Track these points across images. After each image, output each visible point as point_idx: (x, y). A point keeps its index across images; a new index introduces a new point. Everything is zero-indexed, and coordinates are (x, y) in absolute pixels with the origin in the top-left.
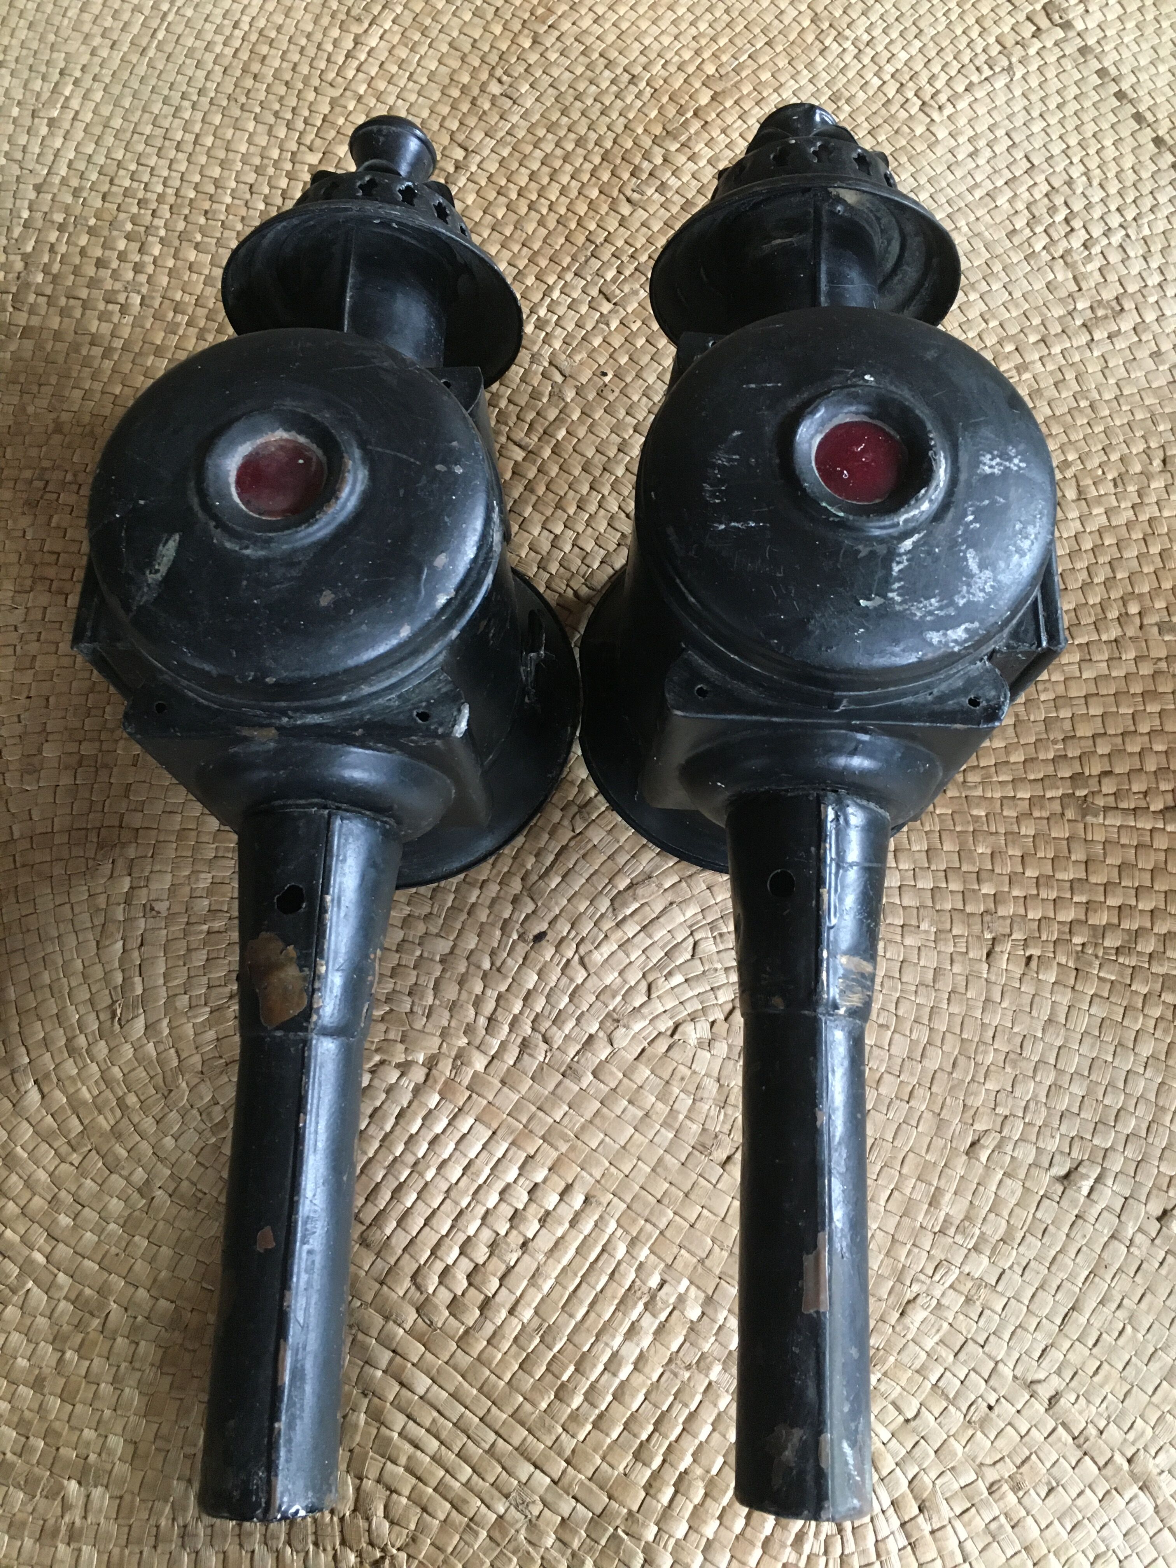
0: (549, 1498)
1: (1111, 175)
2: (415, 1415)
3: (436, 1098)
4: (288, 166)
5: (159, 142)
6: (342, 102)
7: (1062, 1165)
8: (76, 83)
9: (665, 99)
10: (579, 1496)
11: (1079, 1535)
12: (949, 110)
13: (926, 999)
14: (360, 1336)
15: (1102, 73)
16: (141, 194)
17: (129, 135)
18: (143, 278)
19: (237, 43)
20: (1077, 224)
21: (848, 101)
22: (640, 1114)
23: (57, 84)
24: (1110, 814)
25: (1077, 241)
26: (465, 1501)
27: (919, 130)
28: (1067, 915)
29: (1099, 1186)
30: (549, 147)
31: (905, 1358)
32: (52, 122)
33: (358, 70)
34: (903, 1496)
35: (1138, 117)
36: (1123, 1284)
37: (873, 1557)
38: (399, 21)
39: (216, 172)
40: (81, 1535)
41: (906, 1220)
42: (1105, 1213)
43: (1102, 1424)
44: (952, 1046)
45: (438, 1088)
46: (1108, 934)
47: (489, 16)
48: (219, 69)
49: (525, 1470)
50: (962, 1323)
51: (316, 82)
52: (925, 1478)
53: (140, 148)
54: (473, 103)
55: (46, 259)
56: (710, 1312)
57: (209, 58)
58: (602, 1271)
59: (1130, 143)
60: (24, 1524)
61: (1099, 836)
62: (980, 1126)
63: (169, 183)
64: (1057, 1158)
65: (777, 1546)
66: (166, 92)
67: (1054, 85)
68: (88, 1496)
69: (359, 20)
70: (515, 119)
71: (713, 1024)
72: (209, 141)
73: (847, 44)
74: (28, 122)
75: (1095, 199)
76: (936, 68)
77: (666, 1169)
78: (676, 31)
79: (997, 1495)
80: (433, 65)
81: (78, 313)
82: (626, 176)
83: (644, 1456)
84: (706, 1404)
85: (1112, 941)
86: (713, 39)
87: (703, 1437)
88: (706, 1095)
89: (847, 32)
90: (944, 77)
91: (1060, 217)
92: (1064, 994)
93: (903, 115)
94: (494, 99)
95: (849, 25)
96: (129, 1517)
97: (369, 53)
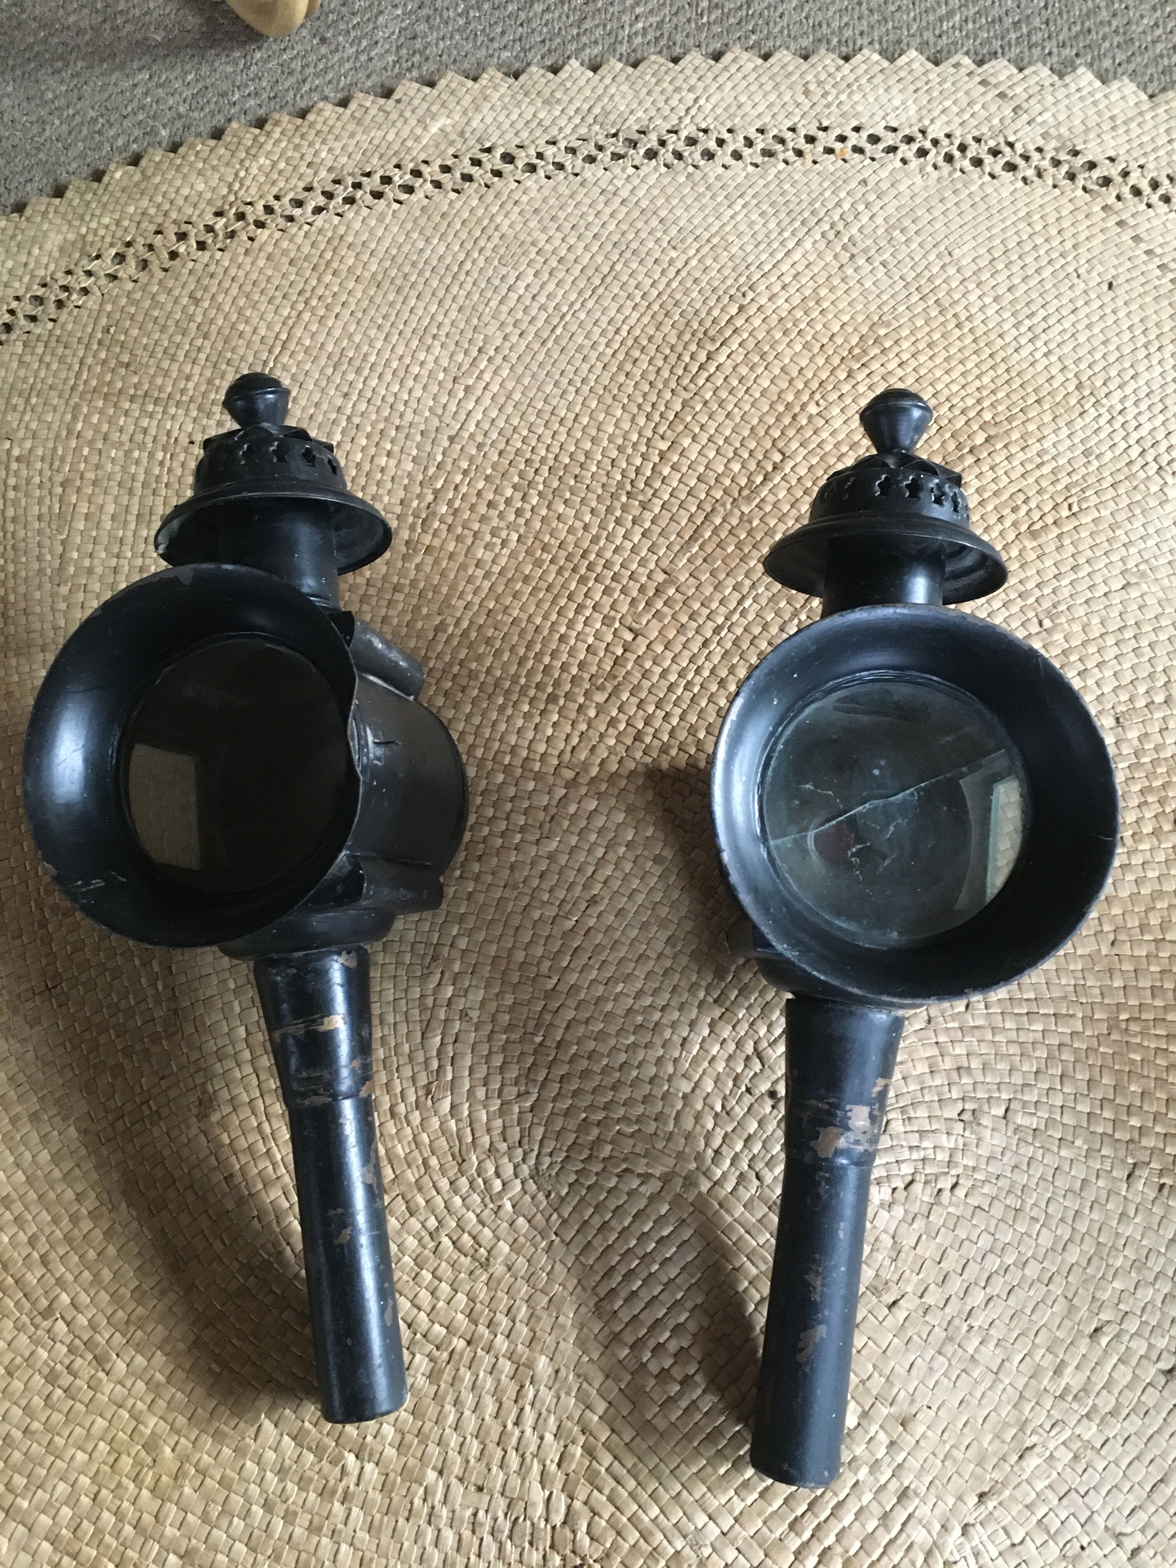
0: (718, 1545)
2: (621, 1456)
3: (667, 1207)
4: (643, 449)
5: (547, 416)
6: (691, 403)
7: (1167, 1362)
8: (490, 360)
9: (948, 435)
10: (742, 1549)
13: (1072, 1204)
14: (585, 1385)
16: (528, 455)
17: (525, 407)
18: (521, 521)
19: (616, 346)
21: (1098, 457)
23: (475, 359)
26: (651, 1533)
27: (1154, 488)
31: (1018, 1494)
32: (467, 389)
33: (707, 380)
38: (745, 345)
39: (588, 445)
40: (353, 1497)
41: (1033, 1382)
44: (1089, 1247)
45: (669, 1199)
47: (816, 350)
48: (600, 365)
49: (701, 1519)
50: (1068, 1474)
51: (673, 385)
53: (532, 418)
54: (794, 417)
55: (450, 496)
56: (864, 1423)
57: (594, 355)
62: (1104, 1316)
63: (552, 449)
64: (1165, 1354)
66: (557, 377)
68: (362, 1468)
69: (713, 340)
70: (825, 435)
71: (894, 1190)
72: (585, 420)
73: (1102, 410)
74: (450, 385)
78: (963, 382)
80: (766, 383)
81: (469, 541)
83: (798, 1527)
84: (852, 1497)
86: (993, 392)
87: (846, 1522)
88: (882, 1247)
89: (1104, 401)
93: (1142, 475)
94: (810, 417)
95: (1107, 395)
96: (391, 1491)
97: (717, 368)
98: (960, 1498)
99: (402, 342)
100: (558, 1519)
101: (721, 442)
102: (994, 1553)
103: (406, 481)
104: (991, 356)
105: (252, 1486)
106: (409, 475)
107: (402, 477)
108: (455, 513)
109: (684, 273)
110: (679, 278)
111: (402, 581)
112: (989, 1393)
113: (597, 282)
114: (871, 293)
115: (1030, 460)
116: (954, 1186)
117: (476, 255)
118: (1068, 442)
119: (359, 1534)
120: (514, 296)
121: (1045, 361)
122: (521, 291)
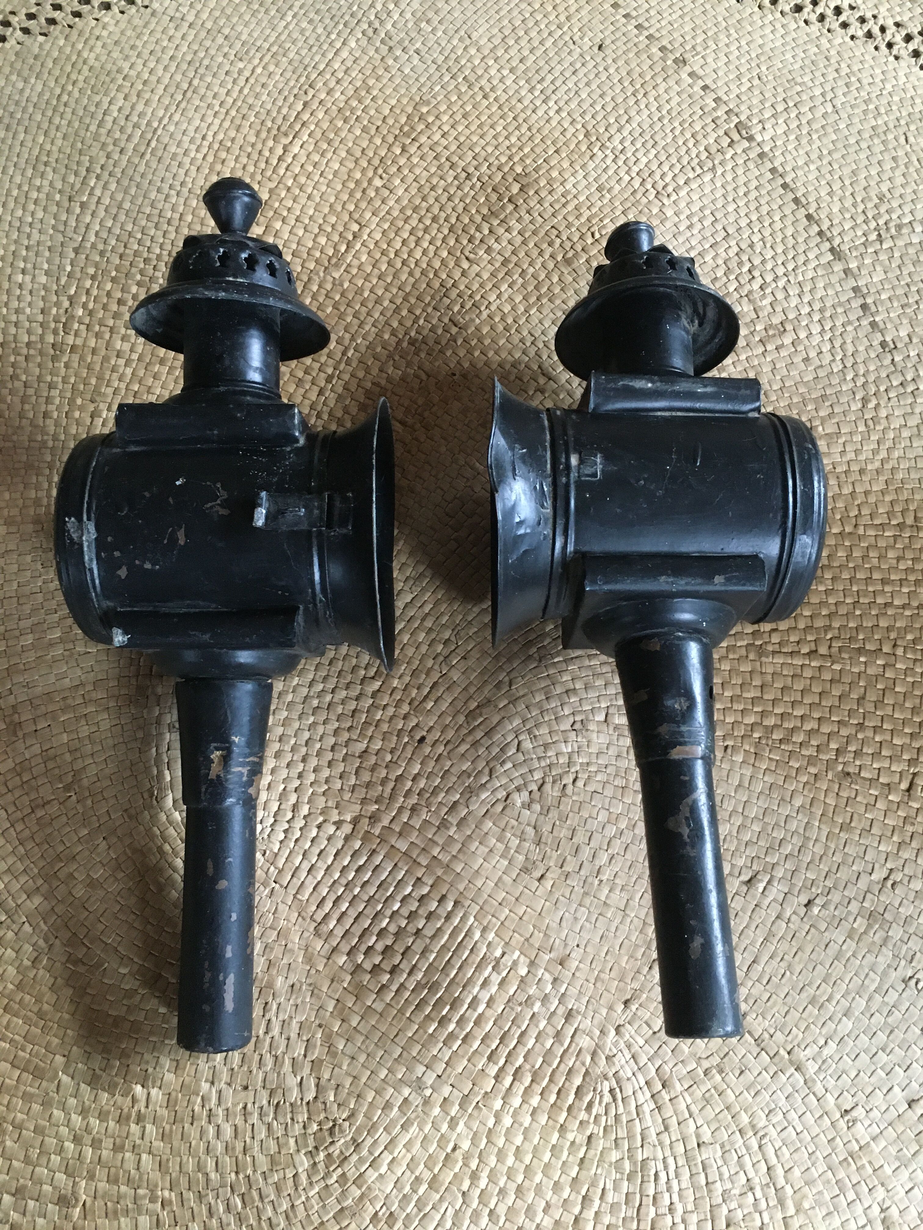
0: (436, 1086)
1: (778, 240)
2: (351, 1039)
3: (359, 843)
5: (156, 219)
6: (277, 191)
7: (746, 874)
8: (98, 177)
9: (489, 190)
10: (454, 1084)
11: (759, 1099)
12: (674, 197)
14: (316, 991)
15: (773, 170)
16: (145, 255)
17: (135, 215)
19: (205, 150)
20: (756, 273)
21: (609, 191)
22: (487, 850)
23: (85, 178)
24: (776, 655)
25: (756, 285)
26: (384, 1090)
27: (655, 211)
28: (750, 720)
29: (769, 887)
30: (414, 222)
32: (83, 205)
33: (287, 169)
34: (653, 1078)
35: (796, 201)
36: (784, 946)
37: (635, 1116)
38: (313, 135)
40: (145, 1117)
42: (773, 904)
43: (772, 1031)
45: (360, 836)
46: (775, 731)
47: (373, 132)
48: (194, 168)
49: (420, 1070)
52: (666, 1068)
53: (144, 223)
54: (364, 191)
55: (84, 299)
56: (533, 970)
57: (187, 160)
58: (465, 948)
59: (791, 218)
60: (109, 1112)
61: (770, 670)
63: (165, 247)
64: (744, 870)
65: (576, 1111)
66: (159, 184)
67: (742, 180)
68: (149, 1094)
69: (286, 135)
70: (391, 203)
71: (531, 792)
72: (189, 218)
73: (608, 152)
74: (66, 204)
75: (768, 257)
76: (666, 168)
77: (503, 883)
78: (496, 143)
79: (709, 1076)
80: (336, 166)
81: (107, 336)
82: (465, 242)
83: (494, 1058)
84: (531, 1026)
85: (777, 735)
86: (520, 149)
87: (530, 1046)
88: (527, 837)
89: (608, 144)
90: (670, 175)
91: (745, 269)
92: (748, 769)
93: (644, 200)
94: (377, 190)
95: (609, 139)
96: (175, 1106)
97: (294, 158)
98: (611, 1008)
99: (18, 172)
100: (310, 1095)
101: (307, 221)
102: (641, 1042)
103: (43, 293)
104: (514, 118)
105: (62, 1128)
106: (45, 287)
107: (38, 290)
108: (91, 313)
109: (252, 81)
110: (249, 85)
111: (55, 379)
112: (621, 926)
113: (179, 97)
114: (410, 78)
115: (557, 201)
116: (575, 781)
117: (70, 88)
118: (585, 182)
119: (156, 1144)
120: (109, 119)
121: (557, 118)
122: (115, 114)
